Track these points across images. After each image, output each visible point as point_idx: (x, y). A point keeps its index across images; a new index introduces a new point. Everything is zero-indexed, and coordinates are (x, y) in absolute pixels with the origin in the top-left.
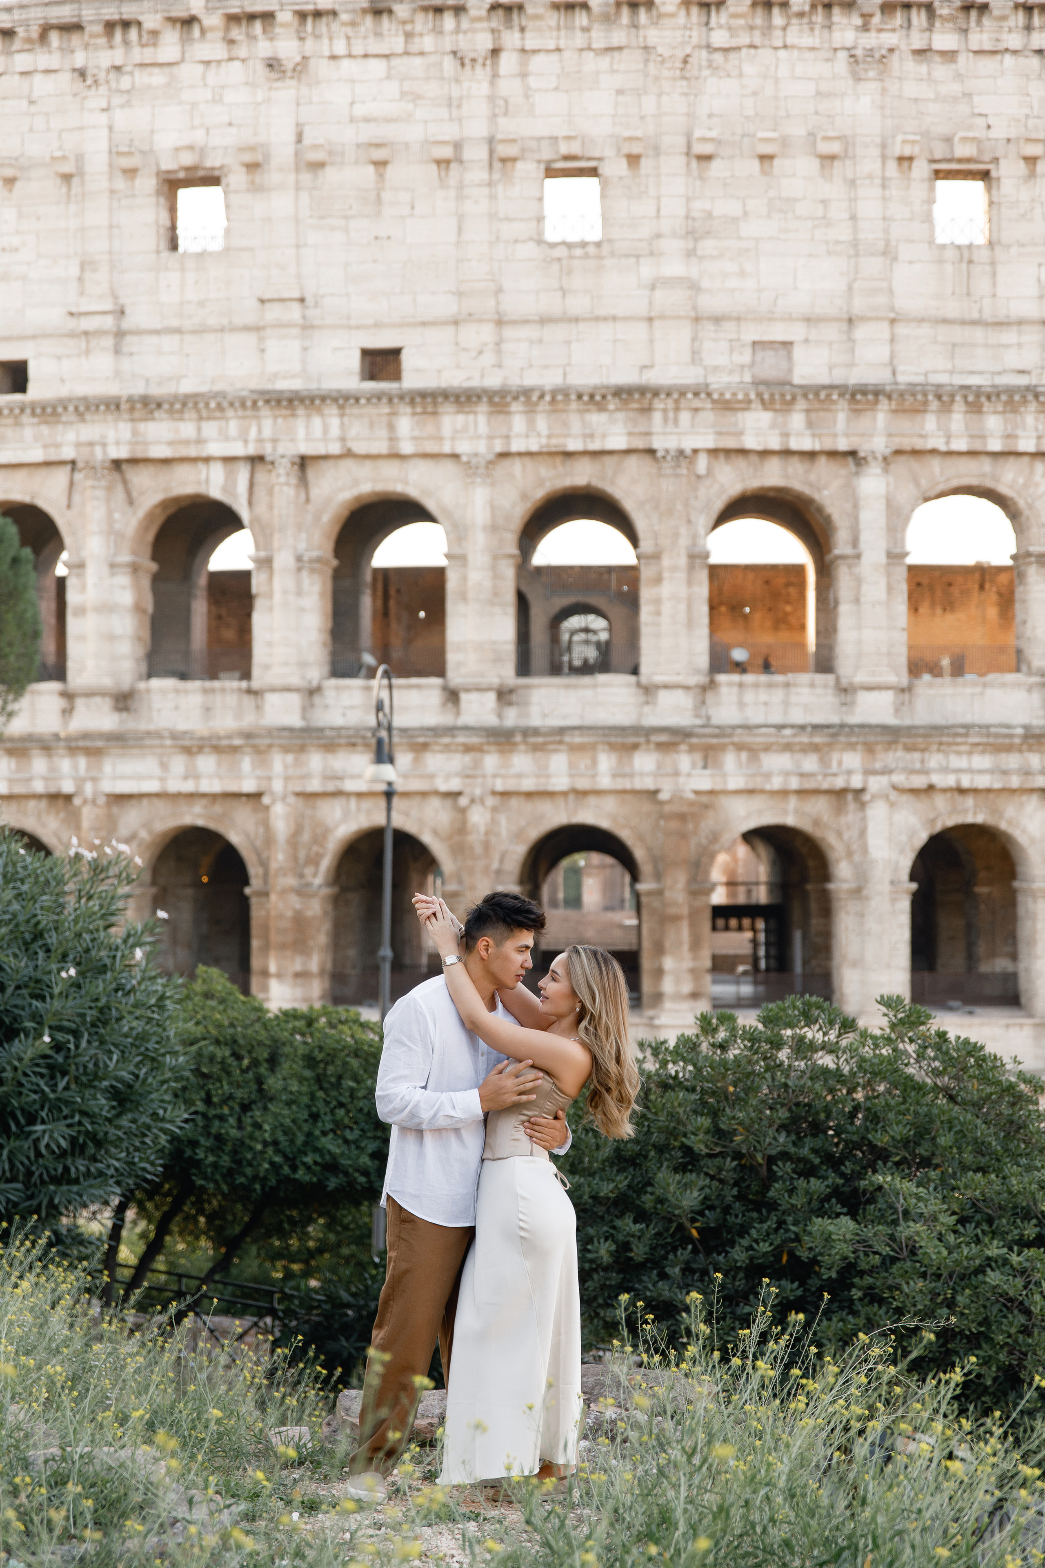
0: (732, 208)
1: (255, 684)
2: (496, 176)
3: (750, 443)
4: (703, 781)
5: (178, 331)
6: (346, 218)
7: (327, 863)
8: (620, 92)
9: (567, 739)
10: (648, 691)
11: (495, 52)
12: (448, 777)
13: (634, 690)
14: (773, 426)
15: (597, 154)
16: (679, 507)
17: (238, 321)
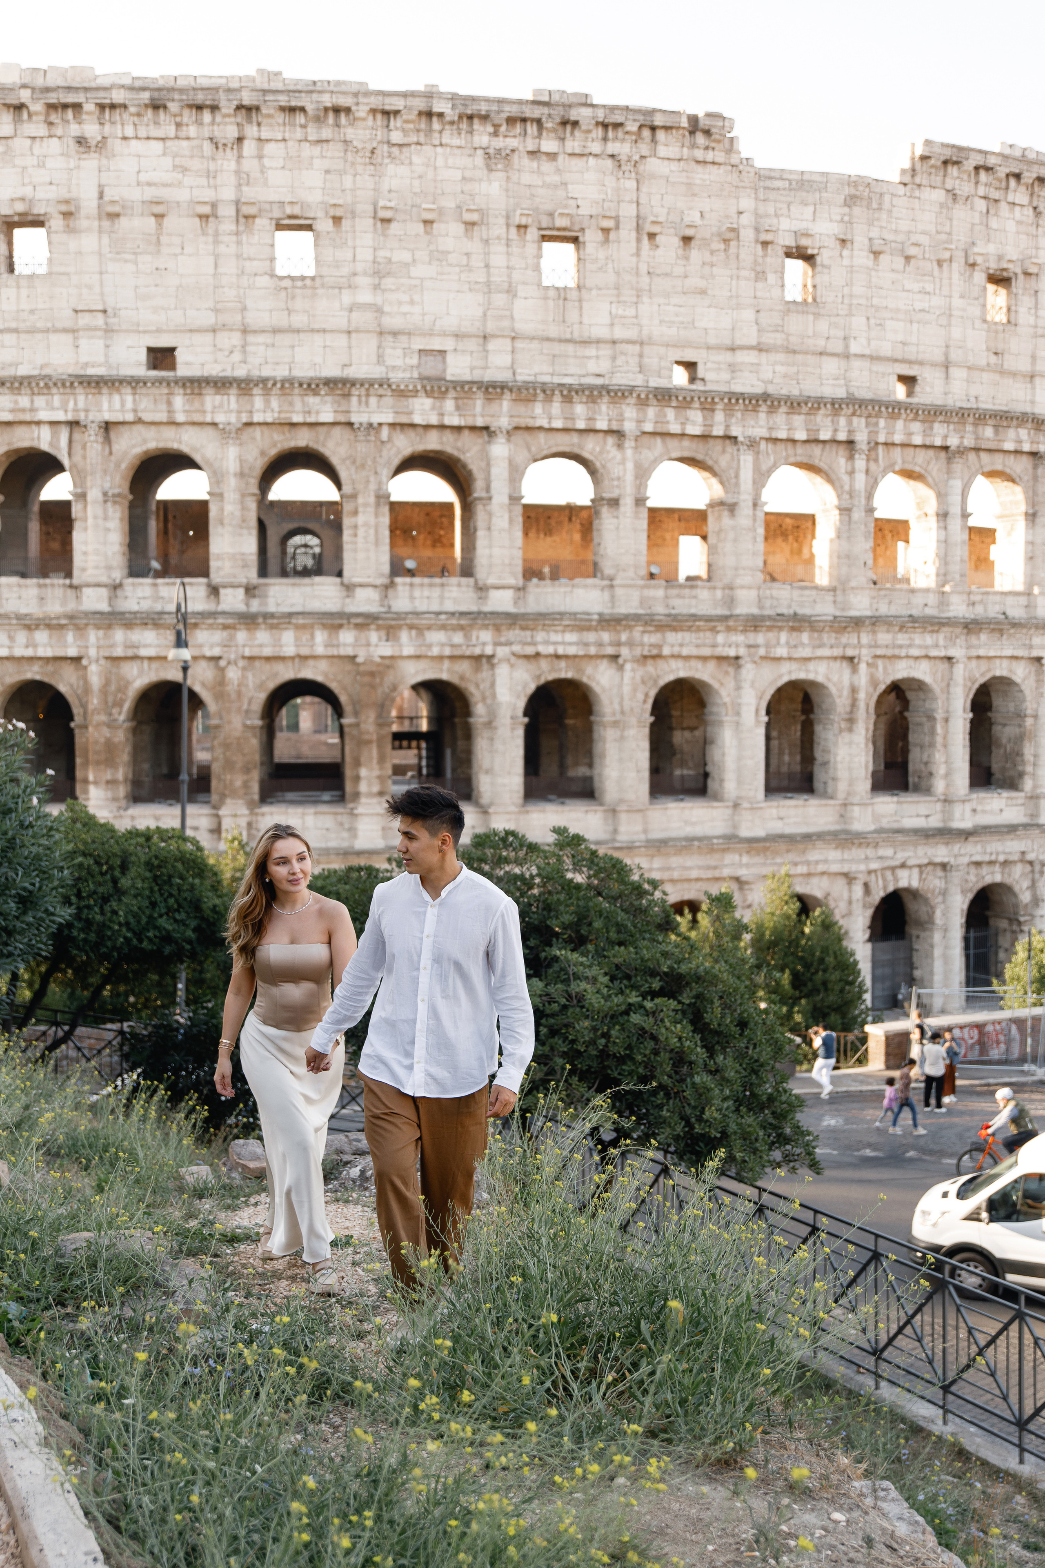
0: (406, 256)
1: (76, 581)
2: (241, 228)
3: (418, 419)
4: (386, 650)
5: (16, 331)
6: (135, 254)
7: (127, 705)
8: (327, 172)
9: (294, 621)
10: (349, 588)
11: (240, 140)
12: (212, 646)
13: (339, 587)
14: (433, 408)
15: (312, 215)
16: (369, 463)
17: (59, 325)
